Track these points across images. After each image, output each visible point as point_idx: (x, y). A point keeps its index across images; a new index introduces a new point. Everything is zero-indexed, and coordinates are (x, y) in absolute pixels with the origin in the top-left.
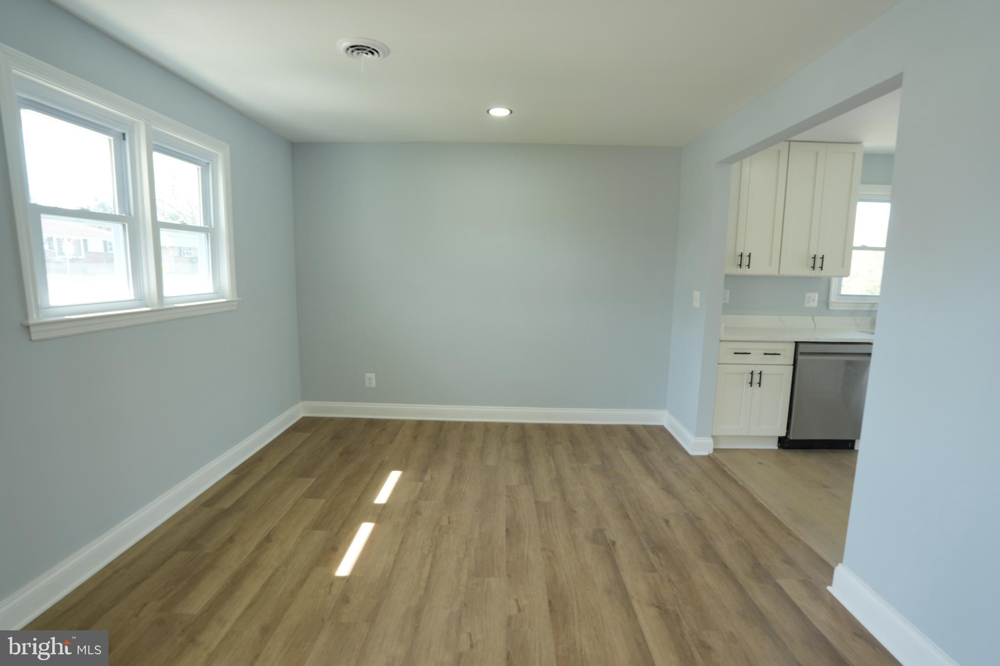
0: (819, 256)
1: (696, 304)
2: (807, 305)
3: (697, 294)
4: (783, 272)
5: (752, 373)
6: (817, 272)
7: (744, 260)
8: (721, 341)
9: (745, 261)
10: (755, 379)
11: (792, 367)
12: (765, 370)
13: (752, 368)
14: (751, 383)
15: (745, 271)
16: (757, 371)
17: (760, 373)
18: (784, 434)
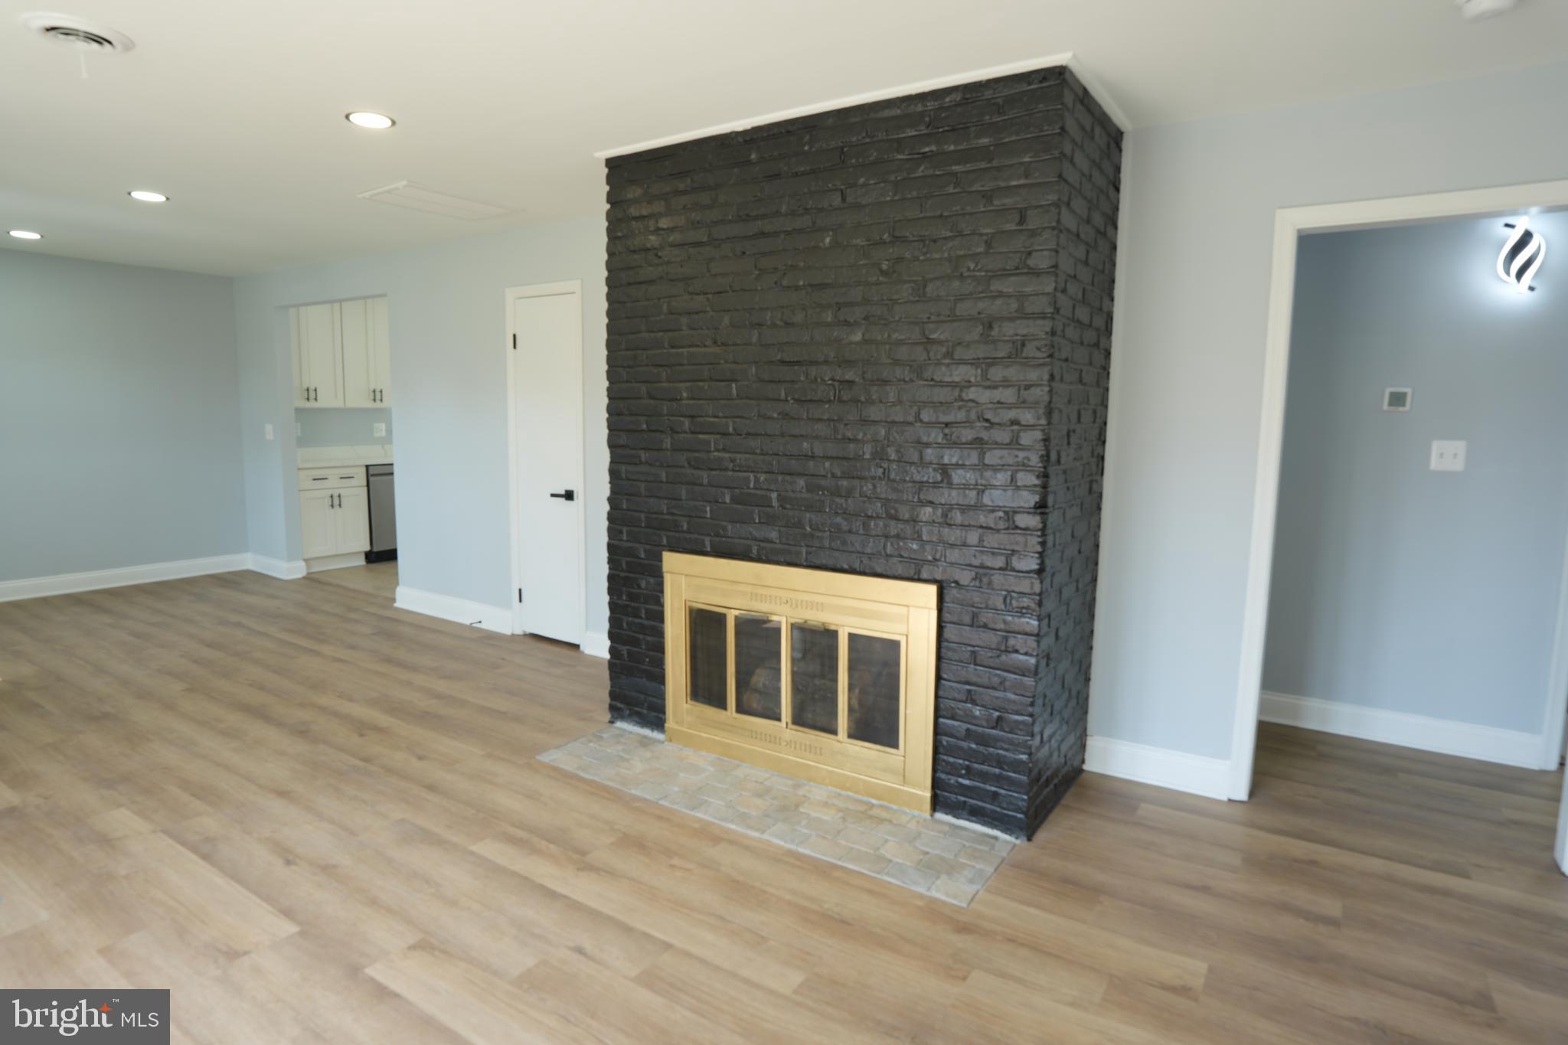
0: (378, 390)
1: (270, 436)
2: (377, 435)
3: (269, 428)
4: (350, 404)
5: (332, 496)
6: (378, 404)
7: (310, 394)
8: (299, 469)
9: (312, 395)
10: (335, 502)
11: (366, 488)
12: (343, 492)
13: (330, 492)
14: (332, 506)
15: (312, 404)
16: (336, 495)
17: (339, 496)
18: (368, 548)
